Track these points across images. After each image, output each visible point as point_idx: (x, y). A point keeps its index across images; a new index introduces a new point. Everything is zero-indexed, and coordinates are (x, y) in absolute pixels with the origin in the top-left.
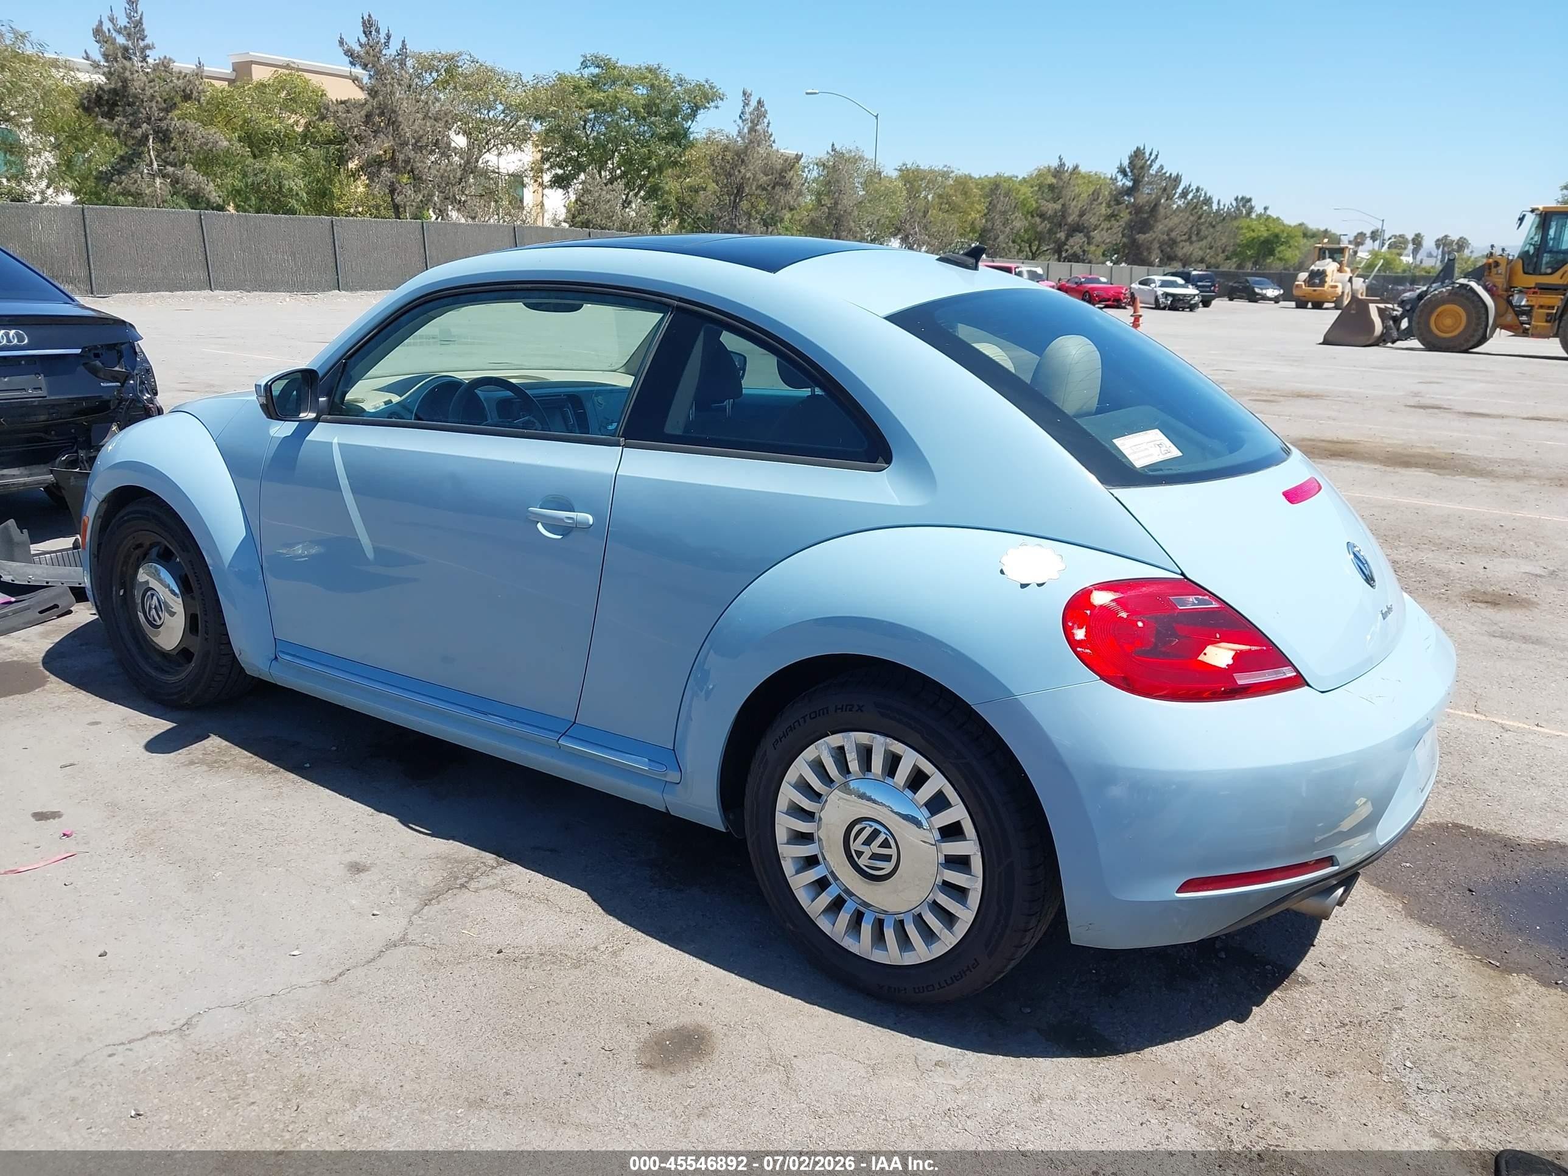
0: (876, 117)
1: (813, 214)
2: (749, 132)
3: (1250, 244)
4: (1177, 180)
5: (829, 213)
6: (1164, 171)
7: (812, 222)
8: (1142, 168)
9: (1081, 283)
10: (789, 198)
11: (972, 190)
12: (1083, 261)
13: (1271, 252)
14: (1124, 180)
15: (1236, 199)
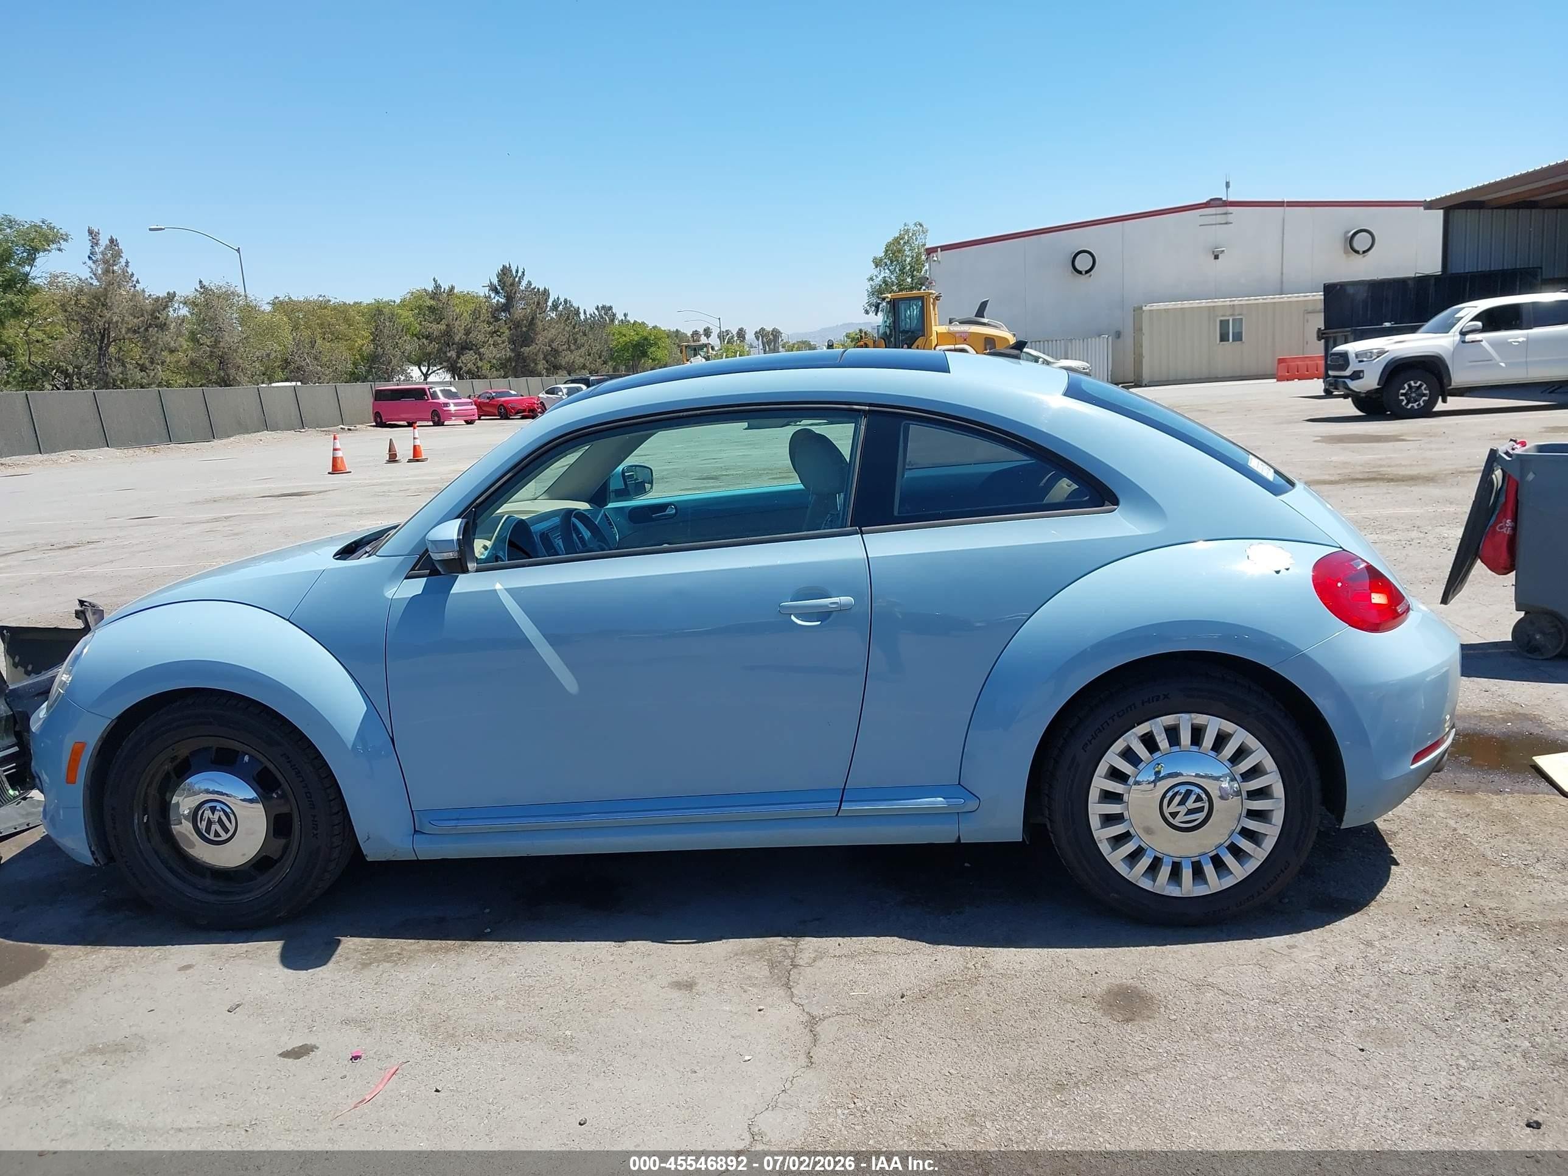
0: (238, 250)
1: (192, 354)
2: (103, 273)
3: (625, 348)
4: (546, 293)
5: (211, 352)
6: (532, 287)
7: (192, 363)
8: (512, 285)
9: (493, 398)
10: (167, 338)
11: (354, 317)
12: (479, 377)
13: (644, 354)
14: (497, 298)
15: (597, 308)
